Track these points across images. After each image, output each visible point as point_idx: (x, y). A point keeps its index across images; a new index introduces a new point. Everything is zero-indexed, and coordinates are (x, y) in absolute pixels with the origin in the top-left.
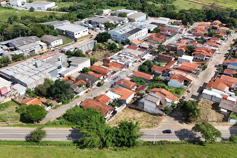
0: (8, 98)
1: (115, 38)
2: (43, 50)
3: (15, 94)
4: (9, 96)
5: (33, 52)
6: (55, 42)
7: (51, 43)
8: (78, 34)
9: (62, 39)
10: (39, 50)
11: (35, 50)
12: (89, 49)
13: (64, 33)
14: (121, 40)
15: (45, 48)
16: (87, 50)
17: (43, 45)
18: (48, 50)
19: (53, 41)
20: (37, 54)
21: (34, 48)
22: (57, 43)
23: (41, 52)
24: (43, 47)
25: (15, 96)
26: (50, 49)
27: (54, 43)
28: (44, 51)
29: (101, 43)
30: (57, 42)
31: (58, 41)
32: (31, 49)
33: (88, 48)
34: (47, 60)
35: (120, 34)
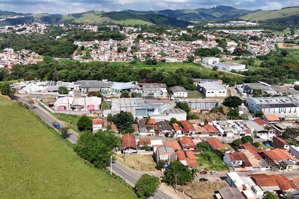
0: (92, 114)
1: (251, 107)
2: (162, 96)
3: (99, 113)
4: (94, 113)
5: (152, 95)
6: (179, 93)
7: (174, 93)
8: (211, 92)
9: (187, 93)
10: (159, 95)
11: (154, 94)
12: (207, 109)
13: (201, 89)
14: (256, 111)
15: (165, 96)
16: (204, 109)
17: (164, 92)
18: (168, 98)
19: (176, 92)
20: (155, 98)
21: (155, 92)
22: (180, 95)
23: (160, 98)
24: (163, 94)
25: (98, 115)
26: (170, 98)
27: (177, 93)
28: (163, 98)
29: (229, 107)
30: (180, 93)
31: (182, 93)
32: (152, 92)
33: (206, 106)
34: (156, 104)
35: (256, 104)
